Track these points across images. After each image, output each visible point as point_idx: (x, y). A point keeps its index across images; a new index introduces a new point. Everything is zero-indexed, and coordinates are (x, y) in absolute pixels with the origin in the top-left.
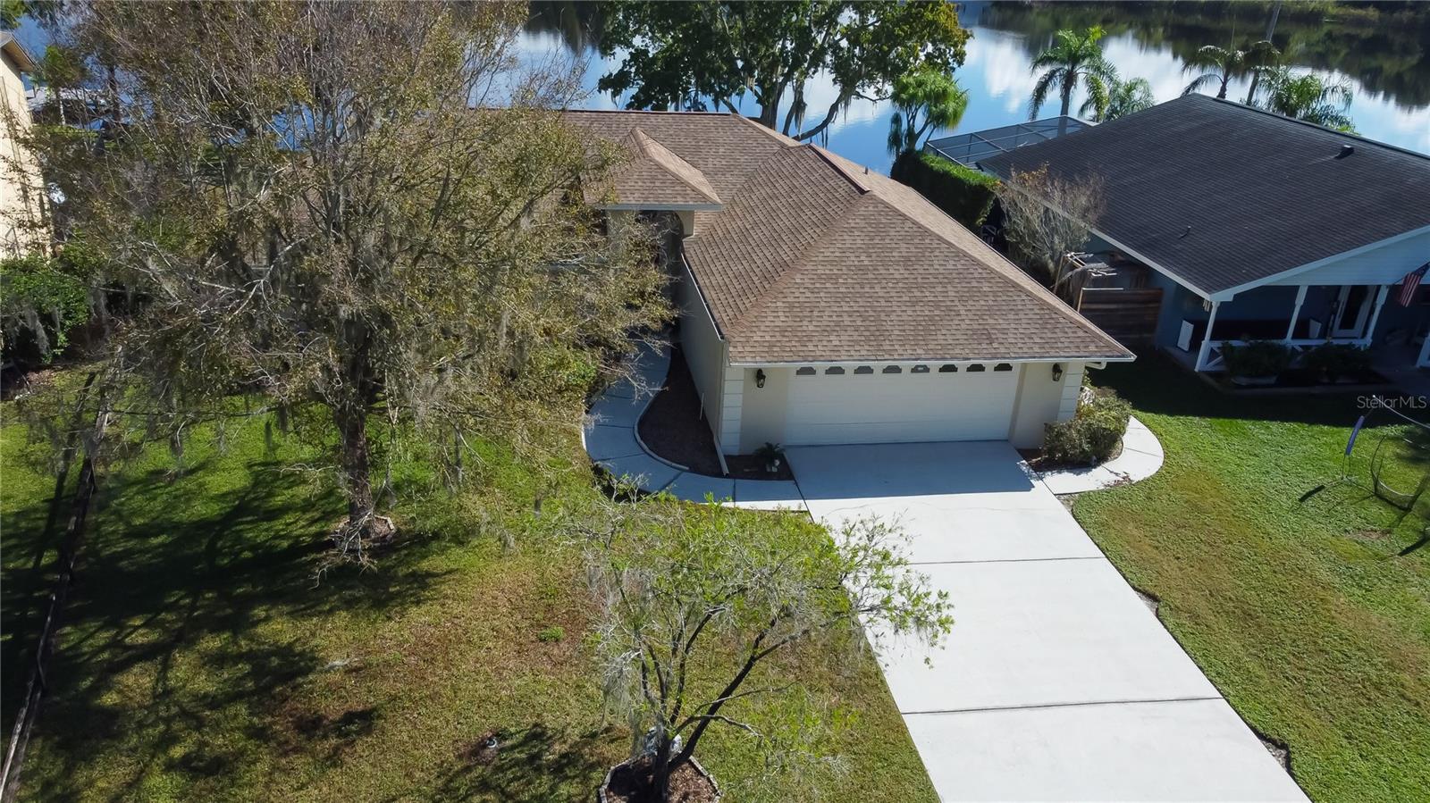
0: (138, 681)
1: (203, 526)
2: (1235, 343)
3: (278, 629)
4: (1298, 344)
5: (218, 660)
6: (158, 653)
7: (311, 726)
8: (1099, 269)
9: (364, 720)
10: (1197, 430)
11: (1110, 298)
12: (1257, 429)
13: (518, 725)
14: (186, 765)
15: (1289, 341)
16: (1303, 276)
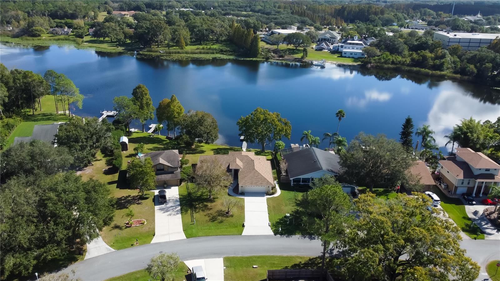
0: (198, 206)
1: (199, 196)
2: (295, 183)
3: (205, 203)
4: (302, 183)
5: (202, 205)
6: (199, 204)
7: (208, 209)
8: (284, 174)
9: (211, 209)
10: (286, 192)
11: (284, 178)
12: (291, 192)
13: (220, 210)
14: (202, 210)
15: (301, 183)
16: (302, 177)
